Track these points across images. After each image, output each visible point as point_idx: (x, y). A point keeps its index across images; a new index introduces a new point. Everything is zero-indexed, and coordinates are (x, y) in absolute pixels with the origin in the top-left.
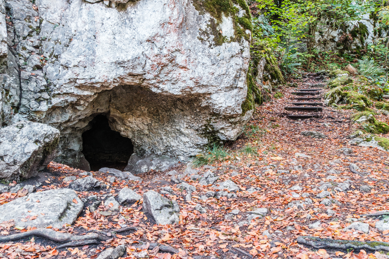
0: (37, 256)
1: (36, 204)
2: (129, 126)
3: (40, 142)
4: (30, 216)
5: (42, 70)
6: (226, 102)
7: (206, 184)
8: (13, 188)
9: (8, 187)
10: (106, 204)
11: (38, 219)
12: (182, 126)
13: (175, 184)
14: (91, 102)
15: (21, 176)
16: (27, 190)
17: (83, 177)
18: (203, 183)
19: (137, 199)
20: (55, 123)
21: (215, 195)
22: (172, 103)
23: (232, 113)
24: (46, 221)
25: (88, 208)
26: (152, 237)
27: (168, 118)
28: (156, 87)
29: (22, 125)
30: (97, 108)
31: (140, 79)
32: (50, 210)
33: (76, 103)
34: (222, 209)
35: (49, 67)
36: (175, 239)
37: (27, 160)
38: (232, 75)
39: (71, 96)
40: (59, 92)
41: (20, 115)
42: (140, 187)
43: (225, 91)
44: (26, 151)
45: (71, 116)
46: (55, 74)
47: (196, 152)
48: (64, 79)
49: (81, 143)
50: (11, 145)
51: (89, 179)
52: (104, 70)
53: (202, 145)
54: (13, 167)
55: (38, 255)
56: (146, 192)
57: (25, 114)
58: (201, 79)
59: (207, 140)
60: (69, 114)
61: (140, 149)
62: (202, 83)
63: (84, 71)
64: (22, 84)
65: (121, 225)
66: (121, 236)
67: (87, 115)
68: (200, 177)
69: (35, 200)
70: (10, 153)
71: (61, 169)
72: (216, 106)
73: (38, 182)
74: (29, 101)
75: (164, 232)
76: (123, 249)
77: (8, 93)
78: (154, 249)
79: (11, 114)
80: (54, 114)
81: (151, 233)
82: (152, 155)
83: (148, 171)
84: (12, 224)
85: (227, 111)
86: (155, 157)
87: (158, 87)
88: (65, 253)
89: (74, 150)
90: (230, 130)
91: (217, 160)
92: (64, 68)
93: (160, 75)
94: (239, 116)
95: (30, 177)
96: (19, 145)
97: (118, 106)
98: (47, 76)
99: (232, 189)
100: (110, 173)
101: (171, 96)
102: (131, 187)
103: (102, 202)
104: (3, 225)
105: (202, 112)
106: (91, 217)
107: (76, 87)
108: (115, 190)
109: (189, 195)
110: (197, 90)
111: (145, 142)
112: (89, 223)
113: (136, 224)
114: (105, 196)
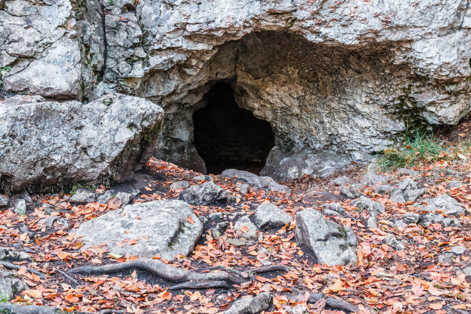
0: (143, 299)
1: (135, 222)
2: (267, 101)
3: (136, 127)
4: (129, 239)
5: (136, 12)
6: (440, 56)
7: (403, 201)
8: (101, 196)
9: (94, 194)
10: (236, 226)
11: (139, 244)
12: (358, 99)
13: (348, 200)
14: (208, 61)
15: (111, 179)
16: (120, 201)
17: (199, 183)
18: (397, 199)
19: (286, 222)
20: (153, 97)
21: (420, 221)
22: (341, 60)
23: (452, 75)
24: (150, 248)
25: (209, 232)
26: (312, 284)
27: (333, 85)
28: (315, 32)
29: (111, 99)
30: (216, 72)
31: (287, 20)
32: (155, 231)
33: (184, 64)
34: (434, 244)
35: (146, 6)
36: (352, 289)
37: (119, 155)
38: (452, 5)
39: (178, 53)
40: (161, 46)
41: (105, 84)
42: (289, 202)
43: (439, 36)
44: (117, 141)
45: (178, 85)
46: (154, 17)
47: (383, 145)
48: (168, 25)
49: (192, 128)
50: (96, 131)
51: (210, 187)
52: (228, 7)
53: (393, 133)
54: (100, 164)
55: (144, 297)
56: (300, 210)
57: (112, 82)
58: (394, 16)
59: (403, 124)
60: (174, 82)
61: (285, 140)
62: (395, 23)
63: (198, 10)
64: (107, 35)
65: (262, 261)
66: (263, 279)
67: (202, 83)
68: (392, 188)
69: (134, 215)
70: (96, 144)
71: (165, 169)
72: (421, 62)
73: (135, 188)
74: (117, 61)
75: (332, 277)
76: (268, 299)
77: (89, 50)
78: (317, 302)
79: (94, 83)
80: (152, 83)
81: (311, 277)
82: (306, 150)
83: (299, 176)
84: (104, 250)
85: (441, 71)
86: (310, 153)
87: (318, 33)
88: (181, 297)
89: (181, 141)
90: (447, 106)
91: (422, 159)
92: (167, 6)
93: (322, 12)
94: (464, 81)
95: (123, 181)
96: (108, 130)
97: (249, 67)
98: (143, 22)
99: (452, 212)
100: (239, 178)
101: (339, 47)
102: (274, 201)
103: (231, 223)
104: (94, 250)
105: (395, 74)
106: (215, 246)
107: (186, 37)
108: (250, 205)
109: (374, 218)
110: (387, 35)
111: (293, 127)
112: (212, 255)
113: (286, 262)
114: (235, 214)
